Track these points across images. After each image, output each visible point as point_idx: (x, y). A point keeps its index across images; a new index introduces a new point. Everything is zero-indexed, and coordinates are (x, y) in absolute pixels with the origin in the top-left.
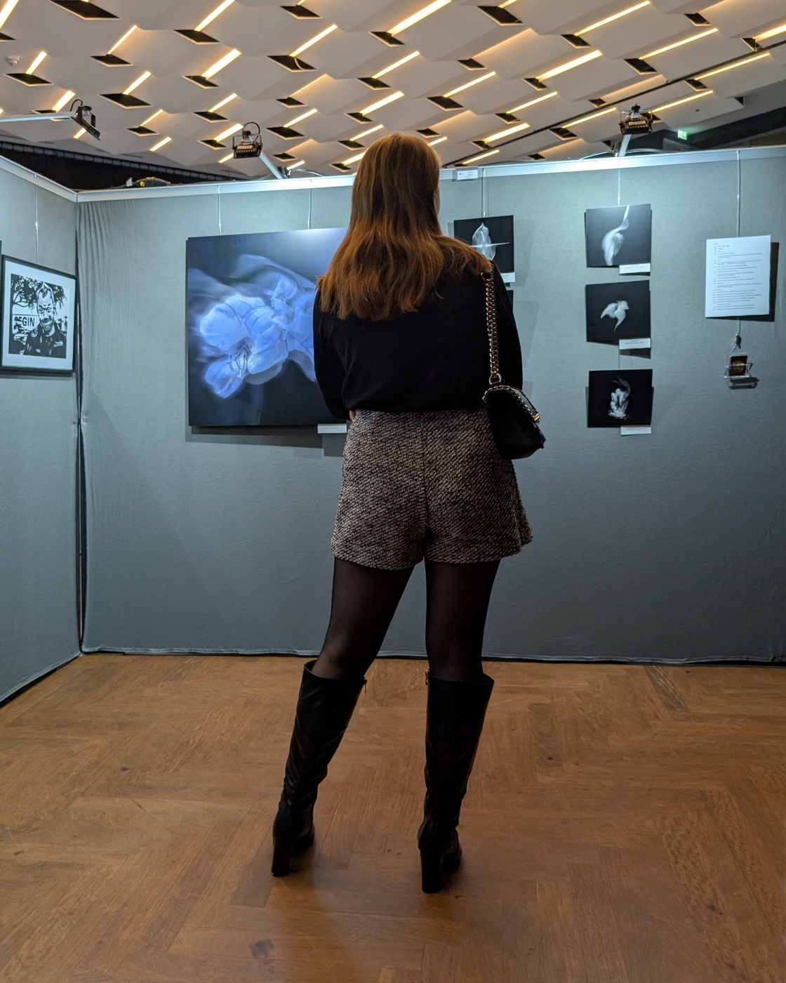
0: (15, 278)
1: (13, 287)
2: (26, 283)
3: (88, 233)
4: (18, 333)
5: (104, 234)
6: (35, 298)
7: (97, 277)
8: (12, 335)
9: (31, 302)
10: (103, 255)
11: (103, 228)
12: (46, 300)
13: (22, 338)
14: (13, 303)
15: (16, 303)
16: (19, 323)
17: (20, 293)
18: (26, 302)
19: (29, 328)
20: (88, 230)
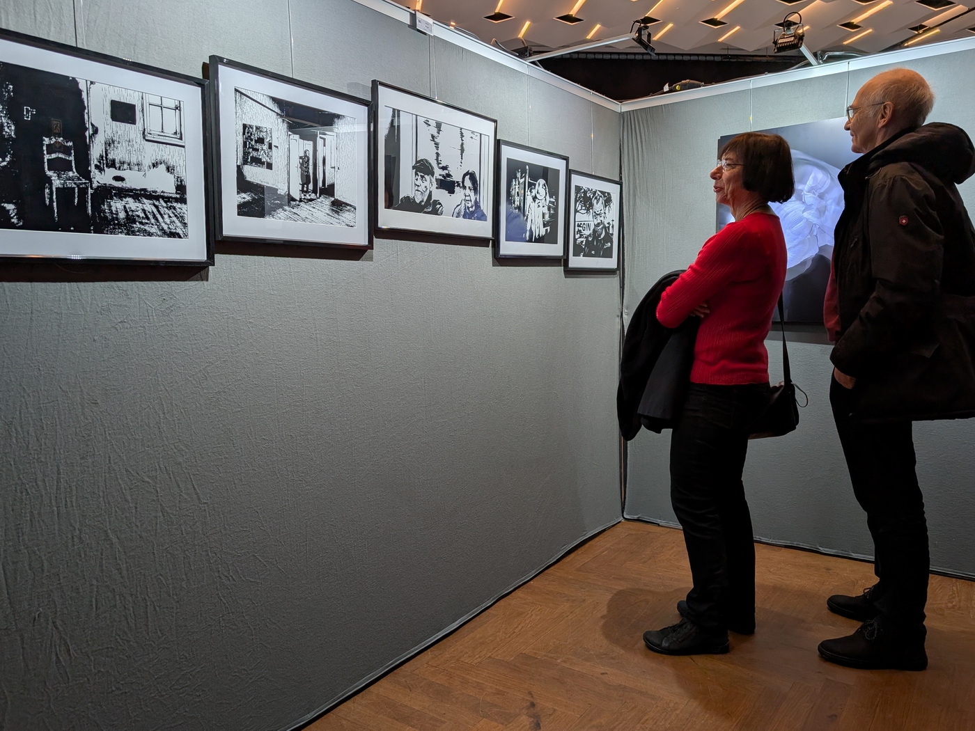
0: (578, 189)
1: (576, 196)
2: (585, 192)
3: (630, 141)
4: (579, 238)
5: (644, 140)
6: (591, 205)
7: (638, 181)
8: (575, 240)
9: (588, 210)
10: (643, 160)
11: (643, 134)
12: (598, 206)
13: (582, 242)
14: (576, 211)
15: (578, 212)
16: (580, 229)
17: (581, 202)
18: (585, 210)
19: (587, 232)
20: (630, 137)
